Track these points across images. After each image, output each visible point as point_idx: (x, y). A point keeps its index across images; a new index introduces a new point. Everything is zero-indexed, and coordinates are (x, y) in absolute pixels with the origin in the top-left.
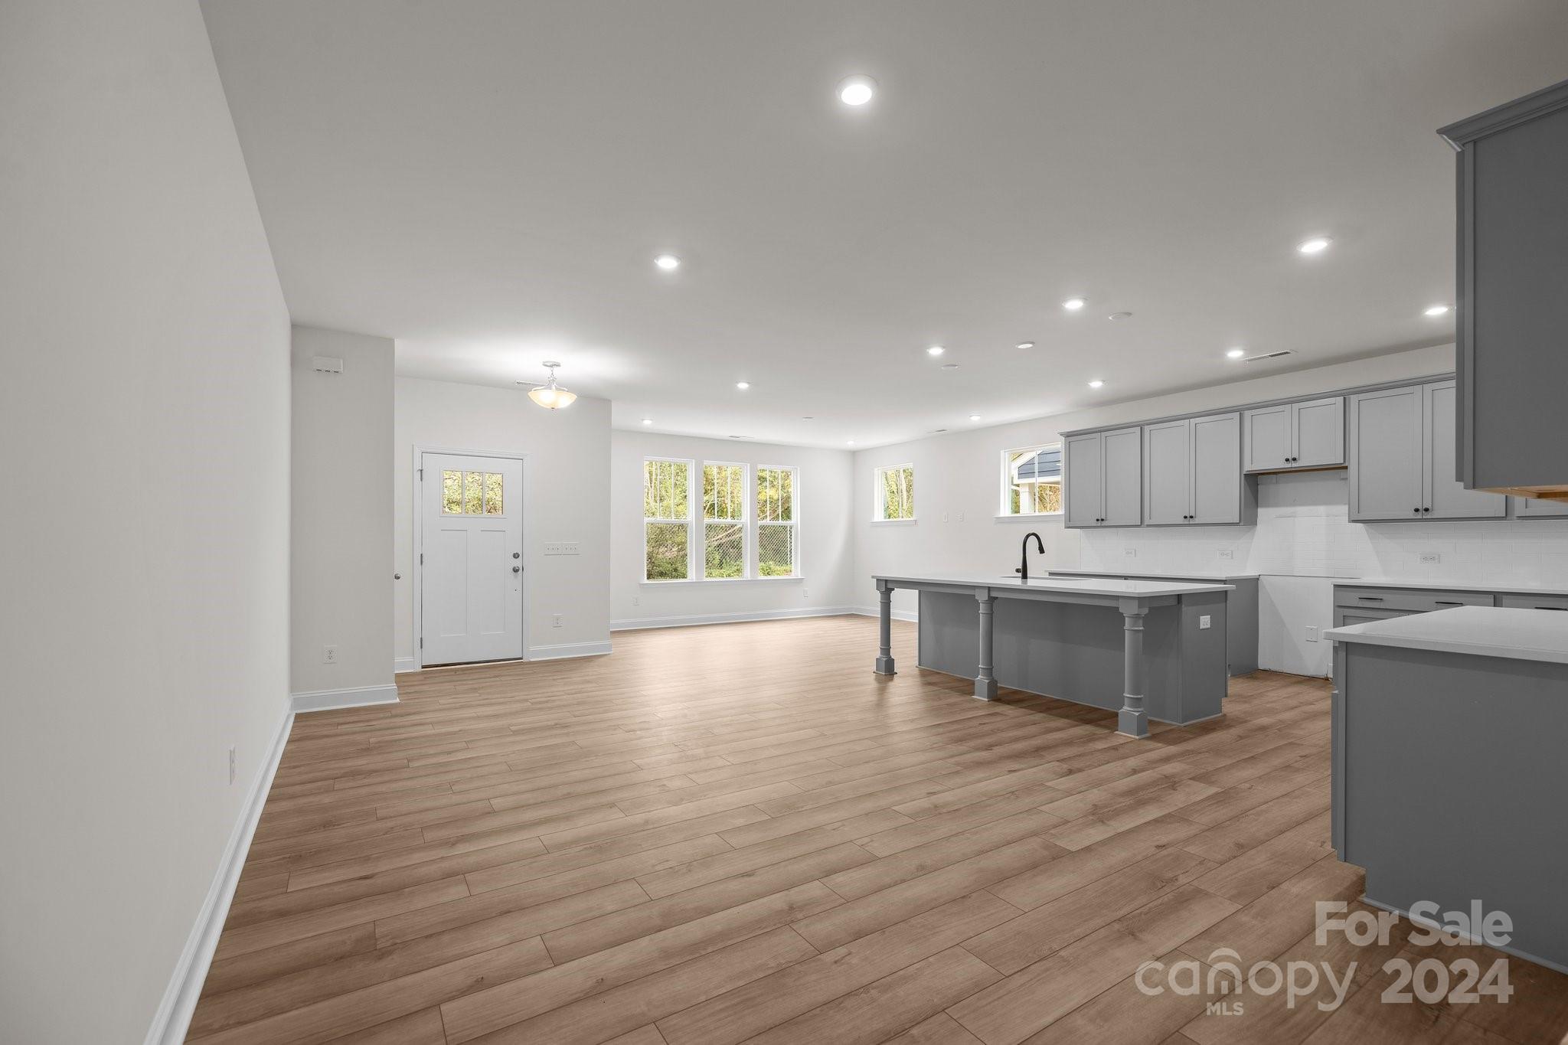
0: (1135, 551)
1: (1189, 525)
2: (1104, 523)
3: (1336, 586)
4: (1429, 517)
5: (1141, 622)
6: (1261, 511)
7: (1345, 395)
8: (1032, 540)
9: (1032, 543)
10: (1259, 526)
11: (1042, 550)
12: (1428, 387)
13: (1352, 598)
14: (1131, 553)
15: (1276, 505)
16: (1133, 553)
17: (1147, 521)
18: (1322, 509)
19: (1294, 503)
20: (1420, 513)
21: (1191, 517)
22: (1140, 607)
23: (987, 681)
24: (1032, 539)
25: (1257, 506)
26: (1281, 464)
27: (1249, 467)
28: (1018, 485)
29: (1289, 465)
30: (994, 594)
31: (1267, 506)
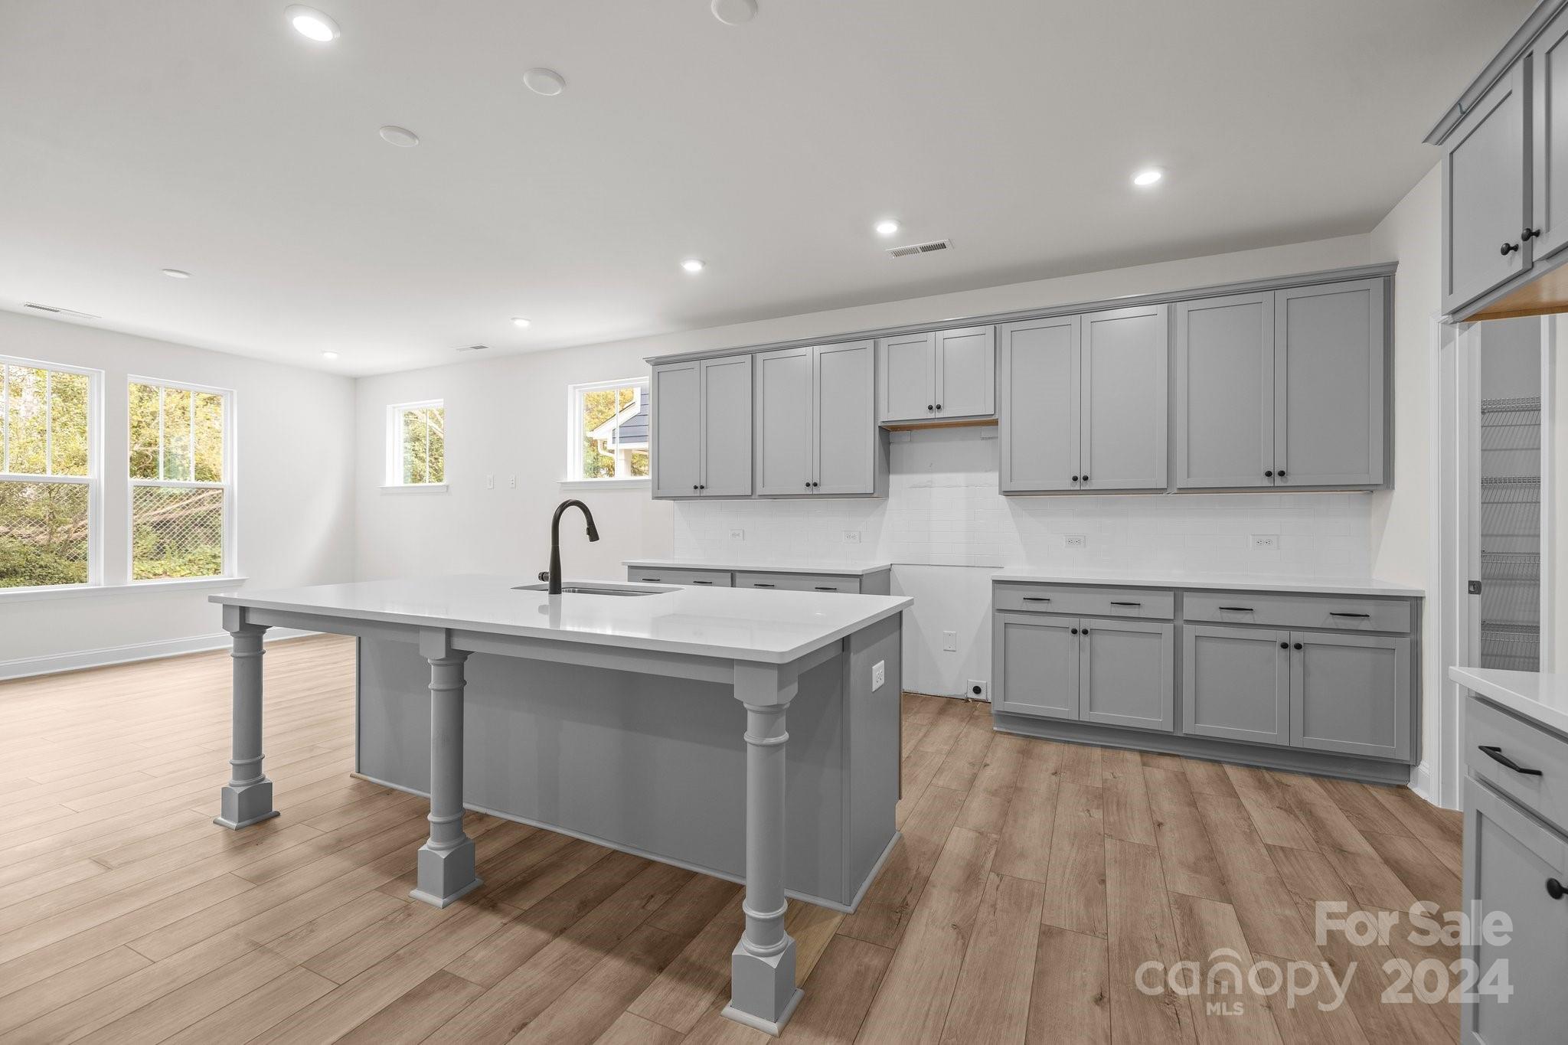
0: (743, 531)
1: (813, 496)
2: (705, 492)
3: (996, 582)
4: (1087, 488)
5: (782, 720)
6: (893, 478)
7: (995, 322)
8: (573, 515)
9: (573, 519)
10: (892, 500)
11: (593, 534)
12: (1088, 318)
13: (1014, 599)
14: (738, 535)
15: (911, 471)
16: (741, 535)
17: (759, 490)
18: (960, 478)
19: (931, 469)
20: (1078, 482)
21: (815, 485)
22: (782, 685)
23: (443, 855)
24: (573, 512)
25: (889, 472)
26: (920, 413)
27: (888, 416)
28: (612, 452)
29: (931, 415)
30: (460, 644)
31: (901, 472)
